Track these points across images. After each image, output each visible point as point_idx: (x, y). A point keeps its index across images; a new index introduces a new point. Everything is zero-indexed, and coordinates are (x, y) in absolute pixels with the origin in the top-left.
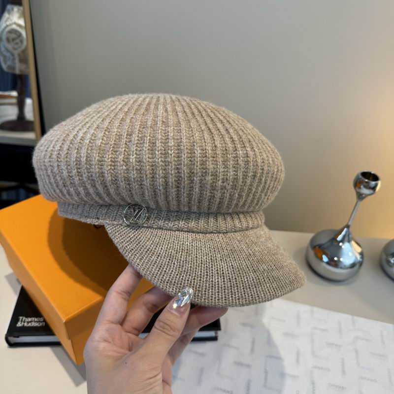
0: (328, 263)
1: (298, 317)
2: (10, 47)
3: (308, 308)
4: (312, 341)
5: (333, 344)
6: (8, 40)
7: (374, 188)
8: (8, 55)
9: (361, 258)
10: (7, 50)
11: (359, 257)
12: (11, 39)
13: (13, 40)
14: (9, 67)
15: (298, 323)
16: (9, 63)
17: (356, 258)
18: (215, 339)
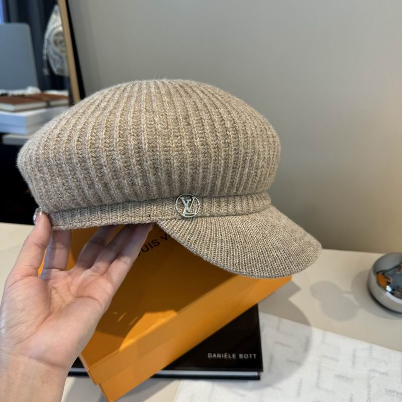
0: (392, 293)
1: (354, 356)
2: (58, 50)
3: (366, 345)
4: (369, 387)
5: (394, 392)
6: (56, 43)
8: (57, 58)
10: (56, 53)
12: (58, 42)
13: (61, 42)
14: (59, 70)
15: (354, 363)
16: (58, 66)
18: (257, 378)
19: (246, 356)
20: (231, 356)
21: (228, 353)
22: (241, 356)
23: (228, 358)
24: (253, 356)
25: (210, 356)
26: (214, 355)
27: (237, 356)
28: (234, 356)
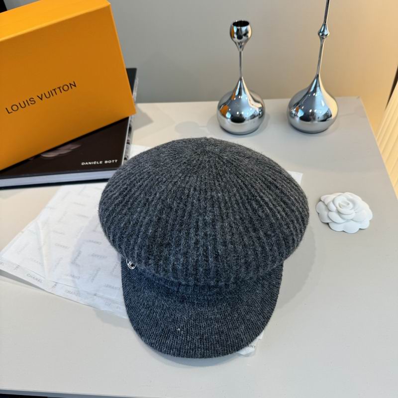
7: (246, 34)
9: (260, 112)
11: (258, 111)
17: (256, 111)
19: (110, 162)
20: (99, 162)
21: (97, 161)
22: (106, 162)
23: (97, 164)
24: (114, 162)
25: (83, 164)
26: (87, 163)
27: (103, 162)
28: (101, 162)
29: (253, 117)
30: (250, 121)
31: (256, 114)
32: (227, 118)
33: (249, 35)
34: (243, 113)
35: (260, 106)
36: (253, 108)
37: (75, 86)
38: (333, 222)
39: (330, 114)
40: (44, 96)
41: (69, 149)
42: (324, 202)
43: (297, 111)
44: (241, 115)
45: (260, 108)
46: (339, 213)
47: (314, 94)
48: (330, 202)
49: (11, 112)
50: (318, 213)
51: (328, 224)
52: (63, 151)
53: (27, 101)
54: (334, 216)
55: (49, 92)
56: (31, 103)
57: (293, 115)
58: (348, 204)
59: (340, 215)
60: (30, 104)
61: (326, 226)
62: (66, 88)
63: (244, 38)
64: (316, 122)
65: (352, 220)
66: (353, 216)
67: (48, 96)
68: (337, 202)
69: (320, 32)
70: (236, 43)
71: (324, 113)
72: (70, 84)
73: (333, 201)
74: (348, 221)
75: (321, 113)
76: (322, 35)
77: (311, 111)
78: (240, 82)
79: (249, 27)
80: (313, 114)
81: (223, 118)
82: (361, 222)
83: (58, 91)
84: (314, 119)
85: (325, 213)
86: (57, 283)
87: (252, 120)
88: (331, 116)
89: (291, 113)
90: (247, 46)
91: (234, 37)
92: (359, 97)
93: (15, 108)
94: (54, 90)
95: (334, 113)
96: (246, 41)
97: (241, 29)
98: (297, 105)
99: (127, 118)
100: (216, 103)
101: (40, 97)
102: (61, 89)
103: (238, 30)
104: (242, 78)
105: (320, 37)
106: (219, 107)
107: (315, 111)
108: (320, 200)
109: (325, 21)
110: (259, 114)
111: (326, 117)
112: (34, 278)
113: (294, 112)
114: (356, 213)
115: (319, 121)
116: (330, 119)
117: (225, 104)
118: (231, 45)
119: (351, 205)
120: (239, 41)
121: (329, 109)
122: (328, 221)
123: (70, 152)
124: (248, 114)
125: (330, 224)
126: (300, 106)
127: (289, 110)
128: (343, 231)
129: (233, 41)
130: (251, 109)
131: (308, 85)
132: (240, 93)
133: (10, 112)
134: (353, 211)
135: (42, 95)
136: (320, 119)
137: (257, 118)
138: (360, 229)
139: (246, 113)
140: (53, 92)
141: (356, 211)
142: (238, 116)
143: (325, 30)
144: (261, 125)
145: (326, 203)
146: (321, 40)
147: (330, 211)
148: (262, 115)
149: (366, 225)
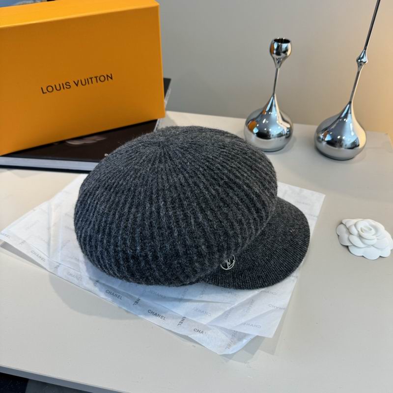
0: (257, 134)
29: (280, 135)
30: (277, 139)
31: (284, 134)
32: (254, 134)
33: (288, 53)
34: (270, 130)
35: (289, 126)
36: (281, 127)
37: (111, 78)
38: (354, 245)
39: (358, 144)
40: (80, 82)
41: (94, 140)
42: (345, 225)
43: (325, 136)
44: (268, 132)
45: (288, 128)
46: (360, 237)
47: (345, 120)
48: (352, 225)
49: (46, 93)
50: (338, 236)
51: (347, 247)
52: (89, 141)
53: (63, 84)
54: (355, 240)
55: (85, 80)
56: (67, 88)
57: (321, 140)
58: (371, 230)
59: (361, 240)
60: (65, 88)
61: (345, 249)
62: (102, 78)
63: (283, 55)
64: (343, 149)
65: (373, 246)
66: (374, 242)
67: (84, 83)
68: (360, 226)
69: (359, 59)
70: (274, 59)
71: (352, 141)
72: (107, 76)
73: (355, 225)
74: (369, 246)
75: (349, 140)
76: (360, 63)
77: (339, 137)
78: (272, 98)
79: (289, 45)
80: (341, 140)
81: (249, 132)
82: (382, 249)
83: (94, 80)
84: (341, 146)
85: (345, 236)
86: (60, 264)
87: (279, 139)
88: (359, 145)
89: (319, 138)
90: (285, 63)
91: (273, 53)
92: (387, 134)
93: (50, 89)
94: (91, 78)
95: (362, 143)
96: (285, 58)
97: (281, 46)
98: (326, 130)
99: (156, 121)
100: (244, 121)
101: (77, 83)
102: (98, 78)
103: (278, 47)
104: (275, 95)
105: (358, 64)
106: (247, 123)
107: (344, 138)
108: (341, 223)
109: (365, 49)
110: (287, 134)
111: (353, 146)
112: (38, 255)
113: (322, 137)
114: (378, 239)
115: (345, 148)
116: (357, 148)
117: (253, 120)
118: (269, 60)
119: (373, 231)
120: (278, 57)
121: (357, 138)
122: (348, 244)
123: (95, 143)
124: (275, 132)
125: (349, 248)
126: (328, 132)
127: (316, 135)
128: (363, 256)
129: (272, 56)
130: (279, 127)
131: (340, 111)
132: (270, 110)
133: (44, 92)
134: (374, 237)
135: (78, 81)
136: (347, 147)
137: (284, 137)
138: (380, 256)
139: (274, 131)
140: (90, 80)
141: (378, 238)
142: (266, 132)
143: (365, 57)
144: (287, 145)
145: (347, 227)
146: (359, 67)
147: (351, 234)
148: (289, 135)
149: (386, 253)
